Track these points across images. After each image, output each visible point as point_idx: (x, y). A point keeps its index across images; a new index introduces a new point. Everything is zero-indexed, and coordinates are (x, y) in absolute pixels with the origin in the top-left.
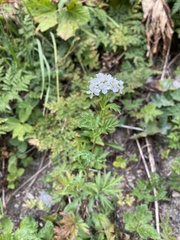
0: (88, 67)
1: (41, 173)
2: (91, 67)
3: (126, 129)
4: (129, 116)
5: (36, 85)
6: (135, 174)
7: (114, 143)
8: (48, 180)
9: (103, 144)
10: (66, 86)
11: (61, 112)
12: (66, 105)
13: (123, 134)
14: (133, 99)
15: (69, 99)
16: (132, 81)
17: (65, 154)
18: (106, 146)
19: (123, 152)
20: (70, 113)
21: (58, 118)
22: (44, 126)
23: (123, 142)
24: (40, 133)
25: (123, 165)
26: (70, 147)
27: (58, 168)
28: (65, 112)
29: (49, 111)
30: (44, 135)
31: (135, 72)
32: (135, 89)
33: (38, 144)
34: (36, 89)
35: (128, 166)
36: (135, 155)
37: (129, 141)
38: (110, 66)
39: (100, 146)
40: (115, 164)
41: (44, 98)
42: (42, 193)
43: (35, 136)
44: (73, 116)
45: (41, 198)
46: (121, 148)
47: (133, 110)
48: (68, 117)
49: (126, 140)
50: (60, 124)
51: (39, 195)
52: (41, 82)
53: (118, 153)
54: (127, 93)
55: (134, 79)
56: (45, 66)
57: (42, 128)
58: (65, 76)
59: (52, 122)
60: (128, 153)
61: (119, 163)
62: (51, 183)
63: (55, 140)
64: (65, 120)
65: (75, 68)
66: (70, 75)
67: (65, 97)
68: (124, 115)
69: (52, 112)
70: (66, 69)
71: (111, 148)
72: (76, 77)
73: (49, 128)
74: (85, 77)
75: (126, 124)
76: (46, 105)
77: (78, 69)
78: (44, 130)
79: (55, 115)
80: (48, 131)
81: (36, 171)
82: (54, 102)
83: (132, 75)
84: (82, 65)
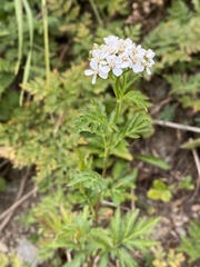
0: (106, 11)
1: (20, 207)
2: (112, 12)
3: (174, 130)
4: (180, 106)
5: (9, 47)
6: (187, 211)
7: (152, 156)
8: (31, 220)
9: (130, 157)
10: (65, 48)
11: (53, 99)
12: (62, 86)
13: (169, 139)
14: (190, 73)
15: (68, 74)
16: (187, 39)
17: (60, 174)
18: (136, 161)
19: (168, 172)
20: (69, 101)
21: (47, 109)
22: (23, 123)
23: (168, 154)
24: (16, 137)
25: (166, 196)
26: (69, 163)
27: (47, 199)
28: (60, 99)
29: (32, 97)
30: (23, 140)
31: (193, 22)
32: (193, 55)
33: (12, 157)
34: (10, 55)
35: (175, 197)
36: (189, 178)
37: (179, 152)
38: (147, 10)
39: (126, 161)
40: (151, 193)
41: (21, 71)
42: (22, 241)
43: (6, 142)
44: (76, 107)
45: (19, 250)
46: (164, 165)
47: (189, 94)
48: (66, 108)
49: (174, 150)
50: (52, 121)
51: (16, 244)
52: (17, 41)
53: (158, 174)
54: (177, 62)
55: (191, 36)
56: (24, 11)
57: (19, 127)
58: (63, 29)
59: (38, 116)
60: (177, 174)
61: (159, 193)
62: (36, 226)
63: (43, 149)
64: (61, 112)
65: (81, 12)
66: (72, 28)
67: (62, 70)
68: (172, 103)
69: (36, 99)
70: (64, 15)
71: (146, 165)
72: (83, 30)
73: (32, 127)
74: (100, 31)
75: (175, 120)
76: (25, 85)
77: (87, 15)
78: (24, 129)
79: (42, 103)
80: (30, 133)
81: (11, 203)
82: (39, 80)
83: (187, 28)
84: (94, 7)
